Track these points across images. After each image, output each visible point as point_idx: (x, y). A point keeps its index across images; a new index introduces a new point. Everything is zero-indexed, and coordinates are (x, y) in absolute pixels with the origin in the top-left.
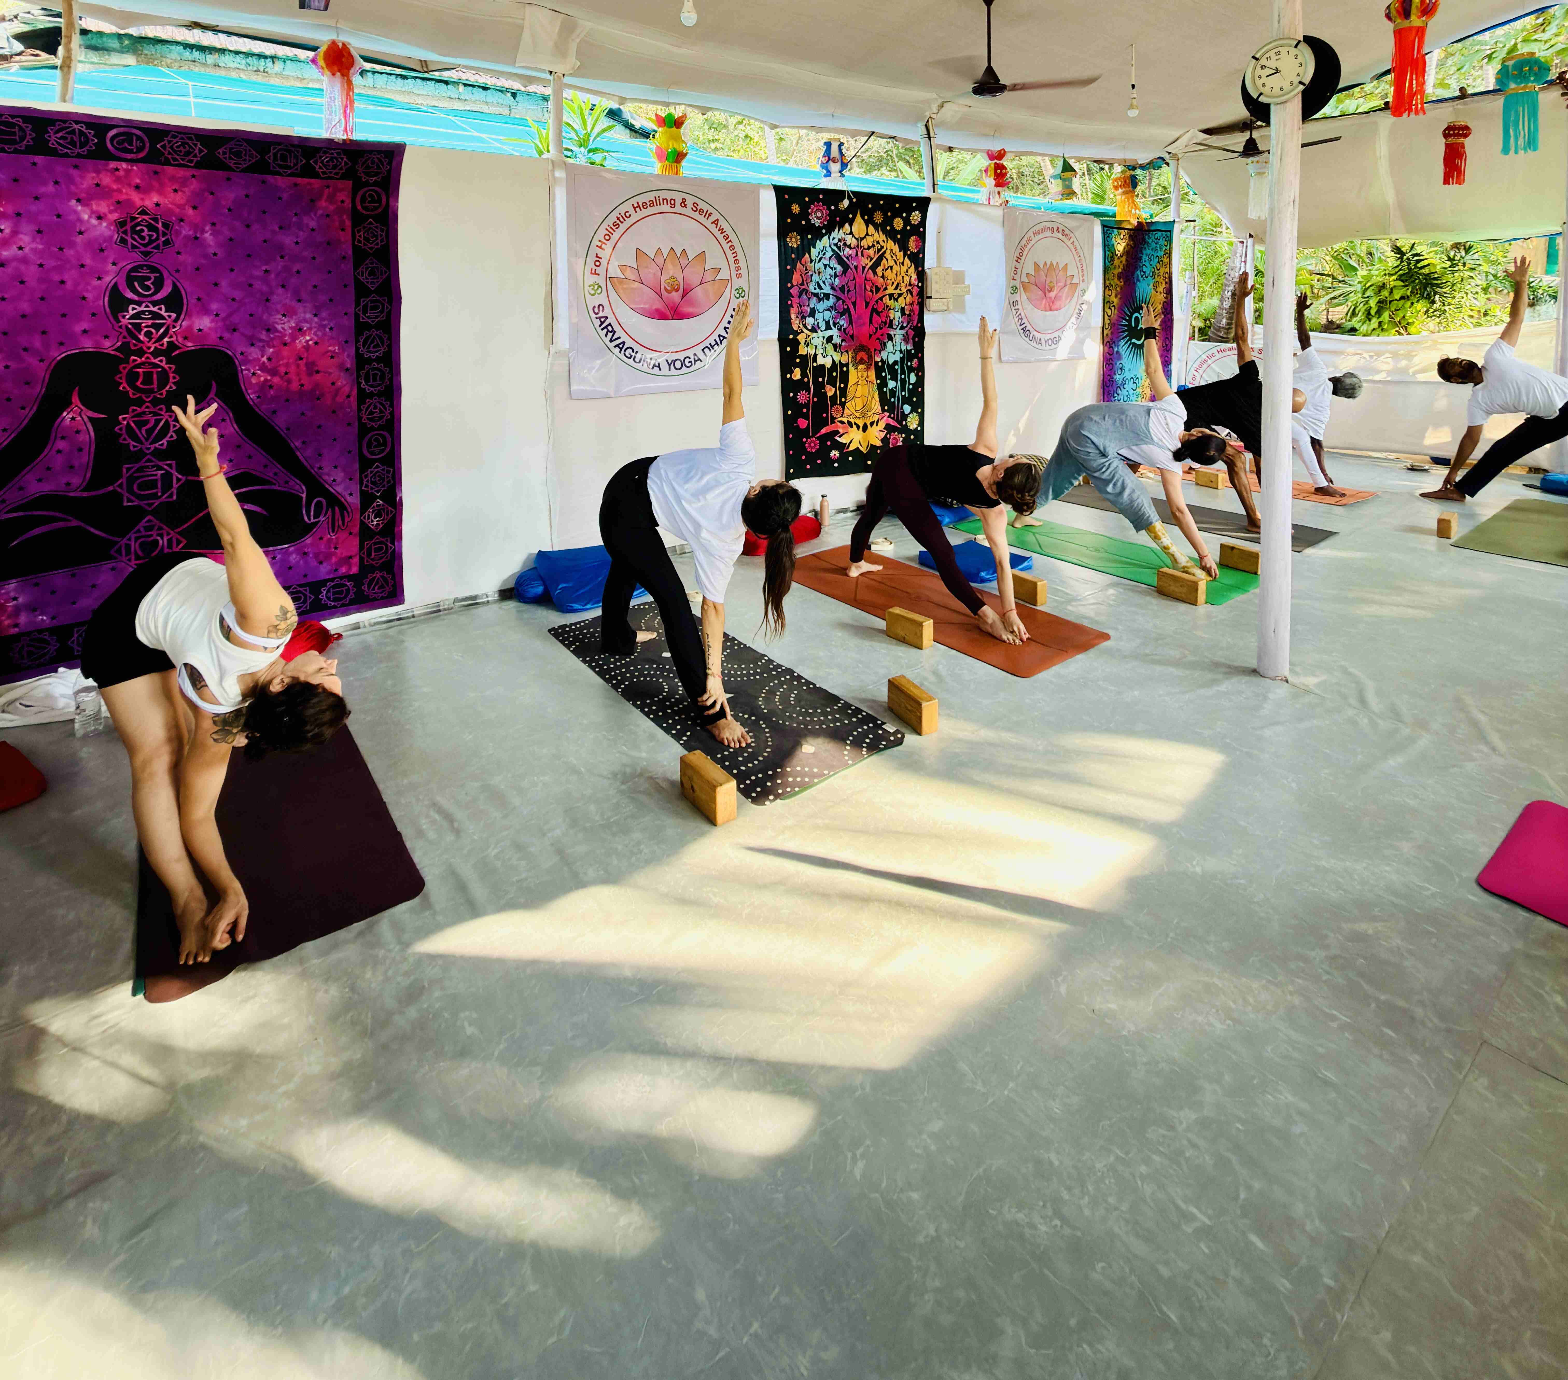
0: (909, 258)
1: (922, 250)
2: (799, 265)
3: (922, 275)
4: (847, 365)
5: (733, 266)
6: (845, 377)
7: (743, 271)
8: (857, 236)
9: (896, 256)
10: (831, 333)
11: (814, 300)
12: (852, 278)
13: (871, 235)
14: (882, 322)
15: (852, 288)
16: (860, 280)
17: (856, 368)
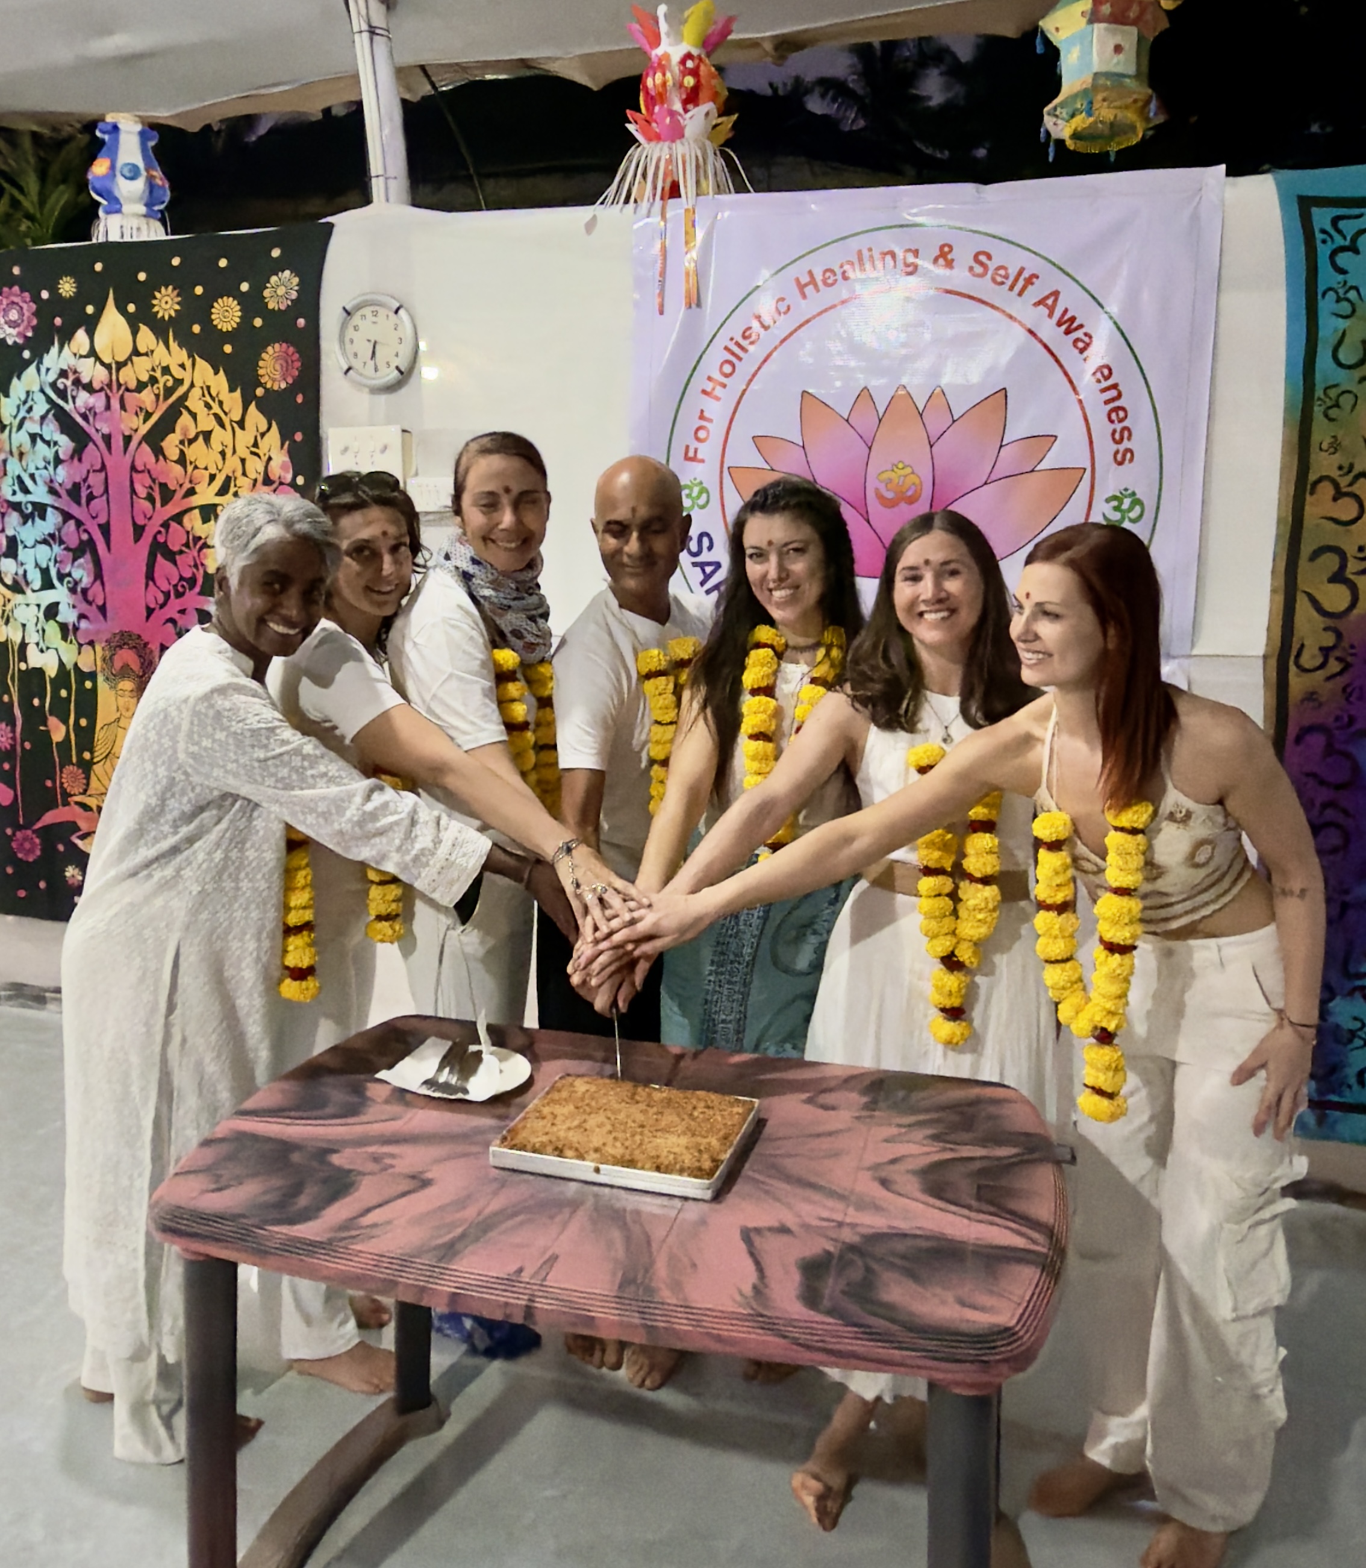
0: (260, 408)
1: (305, 380)
4: (92, 676)
6: (88, 704)
8: (107, 360)
9: (221, 403)
10: (60, 594)
11: (13, 518)
12: (98, 466)
13: (146, 354)
14: (182, 578)
15: (98, 490)
16: (119, 469)
17: (113, 687)
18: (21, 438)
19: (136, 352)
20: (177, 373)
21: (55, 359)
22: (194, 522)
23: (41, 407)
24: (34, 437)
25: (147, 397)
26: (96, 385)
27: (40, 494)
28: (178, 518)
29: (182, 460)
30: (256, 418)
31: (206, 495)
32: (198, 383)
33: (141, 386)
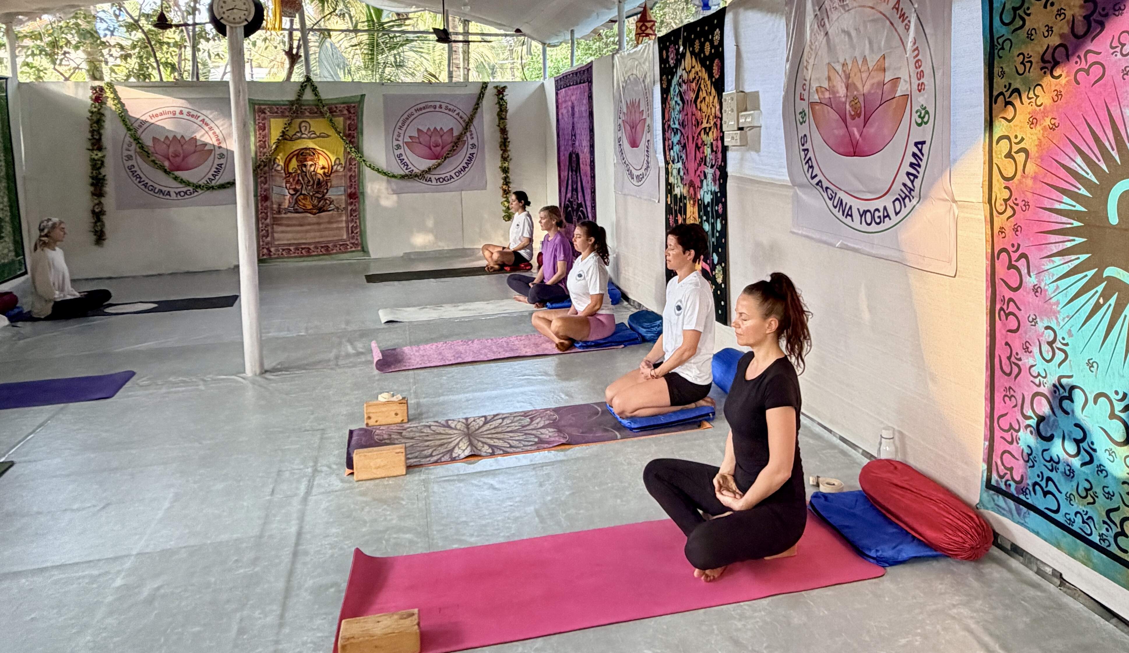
0: (714, 86)
4: (686, 198)
6: (685, 209)
9: (707, 85)
10: (680, 165)
12: (686, 113)
15: (686, 123)
16: (690, 114)
18: (674, 102)
19: (692, 67)
20: (699, 74)
21: (680, 72)
22: (703, 135)
23: (677, 91)
24: (676, 102)
25: (694, 84)
26: (686, 81)
27: (677, 126)
28: (700, 133)
29: (700, 110)
30: (713, 90)
31: (705, 125)
32: (703, 78)
33: (694, 79)
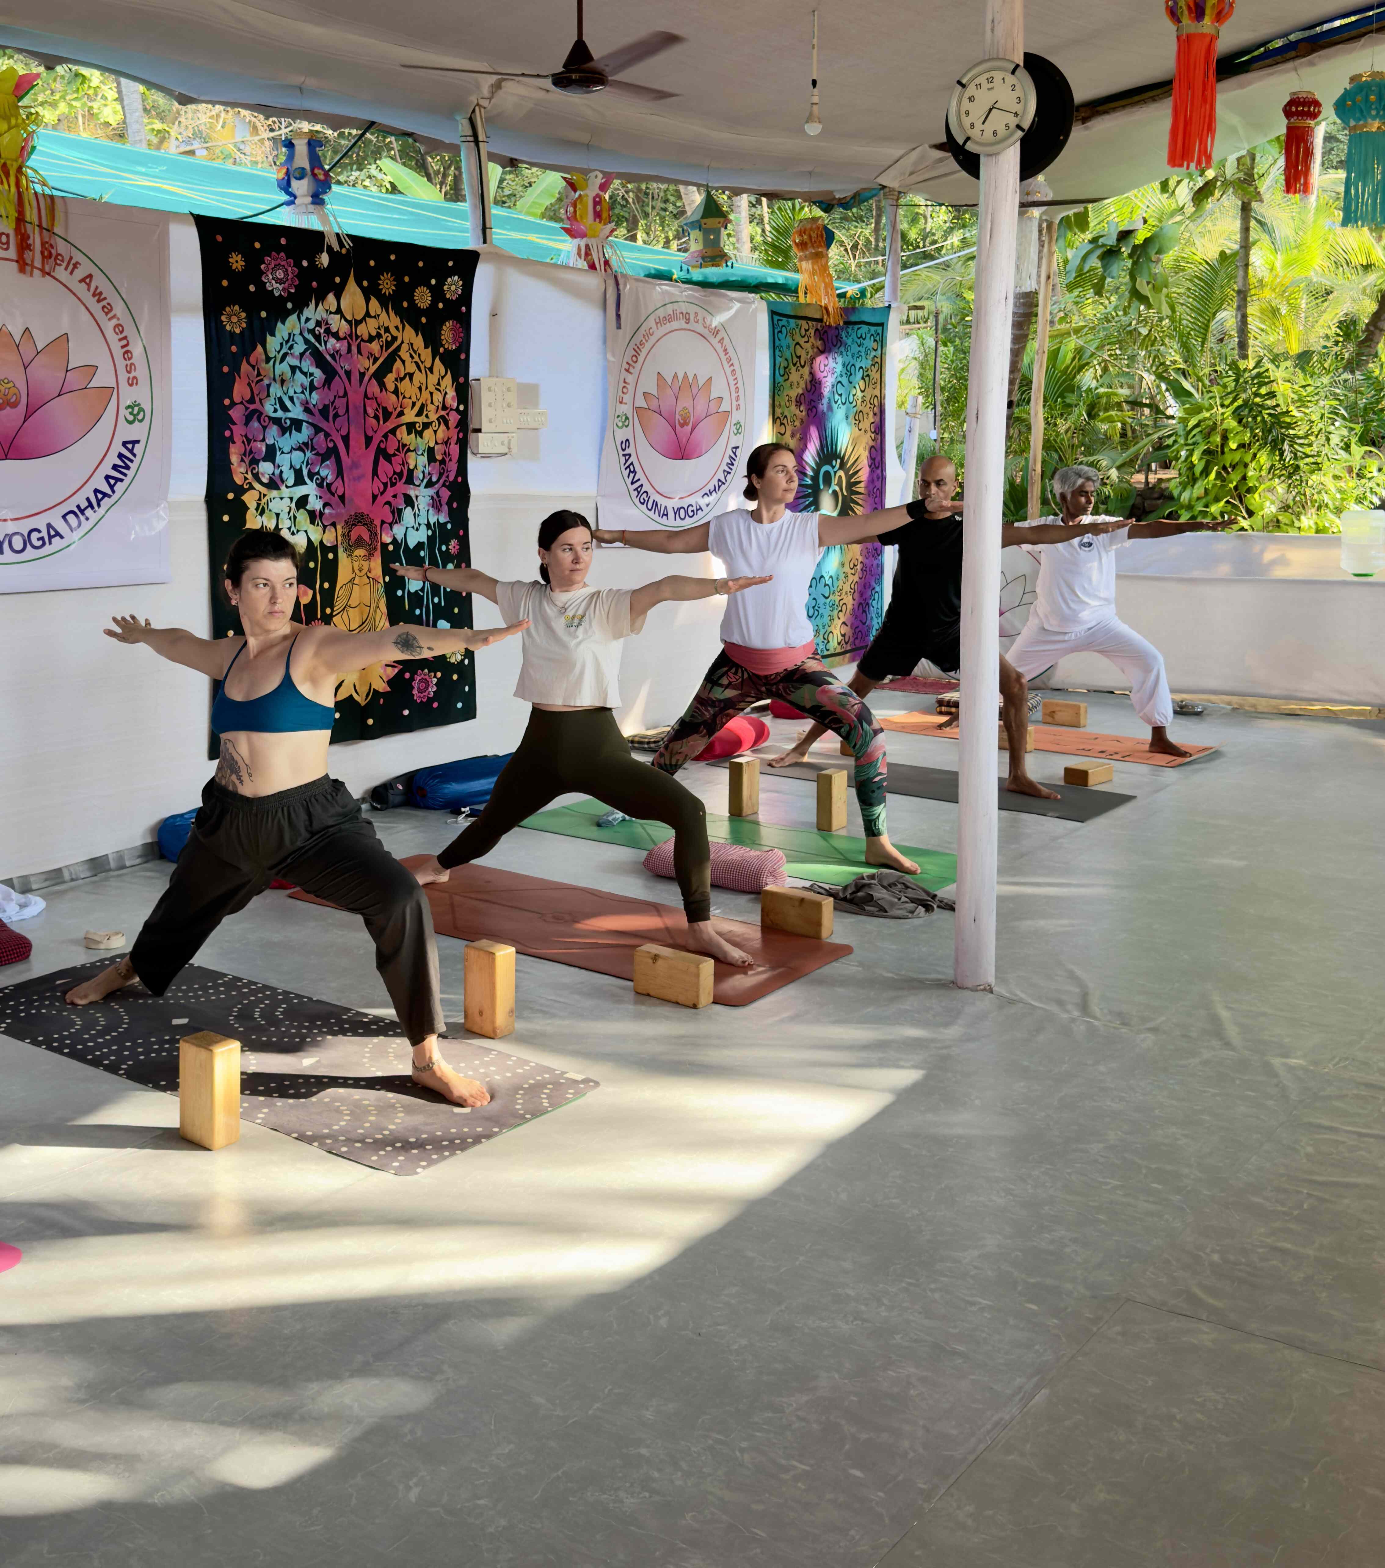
0: (442, 360)
1: (465, 345)
2: (245, 367)
3: (464, 391)
4: (334, 549)
5: (121, 364)
6: (329, 571)
7: (141, 372)
8: (349, 318)
9: (419, 355)
10: (310, 489)
11: (274, 430)
12: (341, 393)
13: (375, 317)
14: (395, 473)
15: (341, 412)
16: (355, 397)
17: (350, 555)
18: (283, 368)
19: (368, 314)
20: (394, 332)
21: (314, 313)
22: (402, 433)
23: (300, 347)
24: (293, 369)
25: (375, 346)
26: (341, 334)
27: (296, 412)
28: (393, 431)
29: (396, 392)
30: (439, 366)
31: (410, 416)
32: (406, 341)
33: (371, 339)
